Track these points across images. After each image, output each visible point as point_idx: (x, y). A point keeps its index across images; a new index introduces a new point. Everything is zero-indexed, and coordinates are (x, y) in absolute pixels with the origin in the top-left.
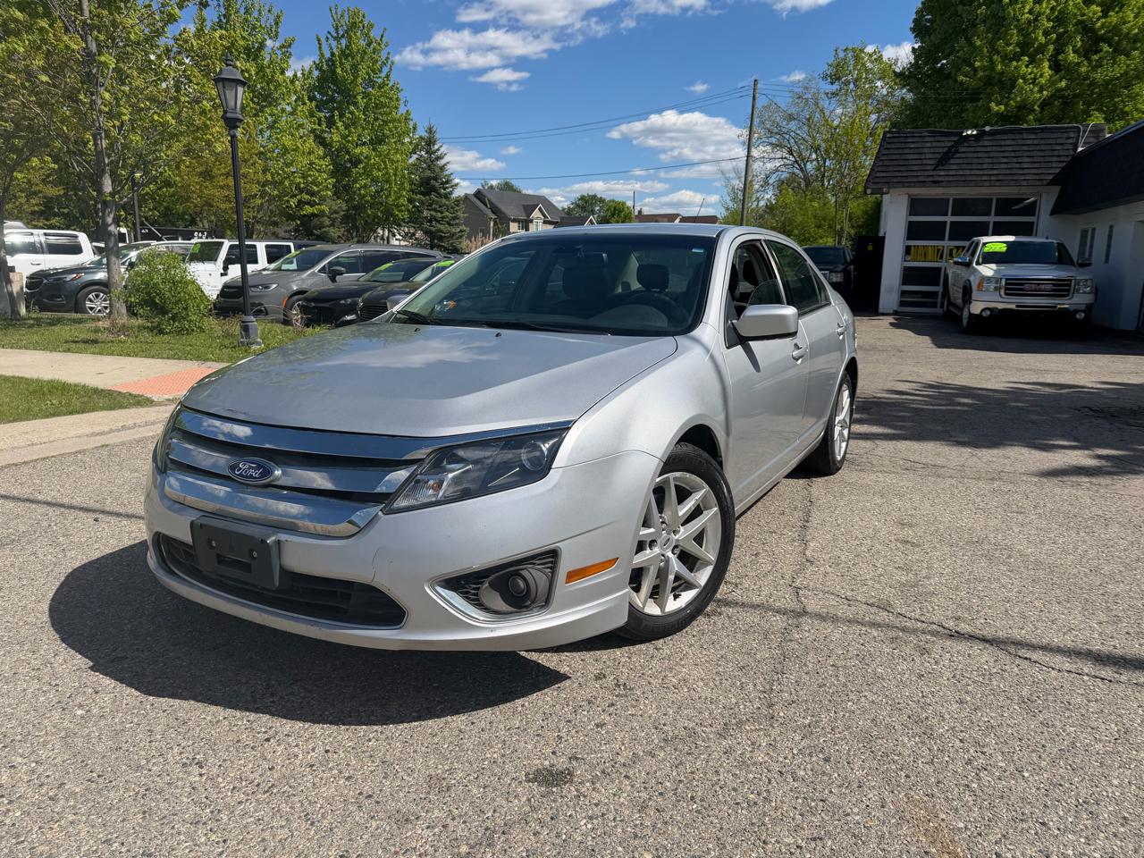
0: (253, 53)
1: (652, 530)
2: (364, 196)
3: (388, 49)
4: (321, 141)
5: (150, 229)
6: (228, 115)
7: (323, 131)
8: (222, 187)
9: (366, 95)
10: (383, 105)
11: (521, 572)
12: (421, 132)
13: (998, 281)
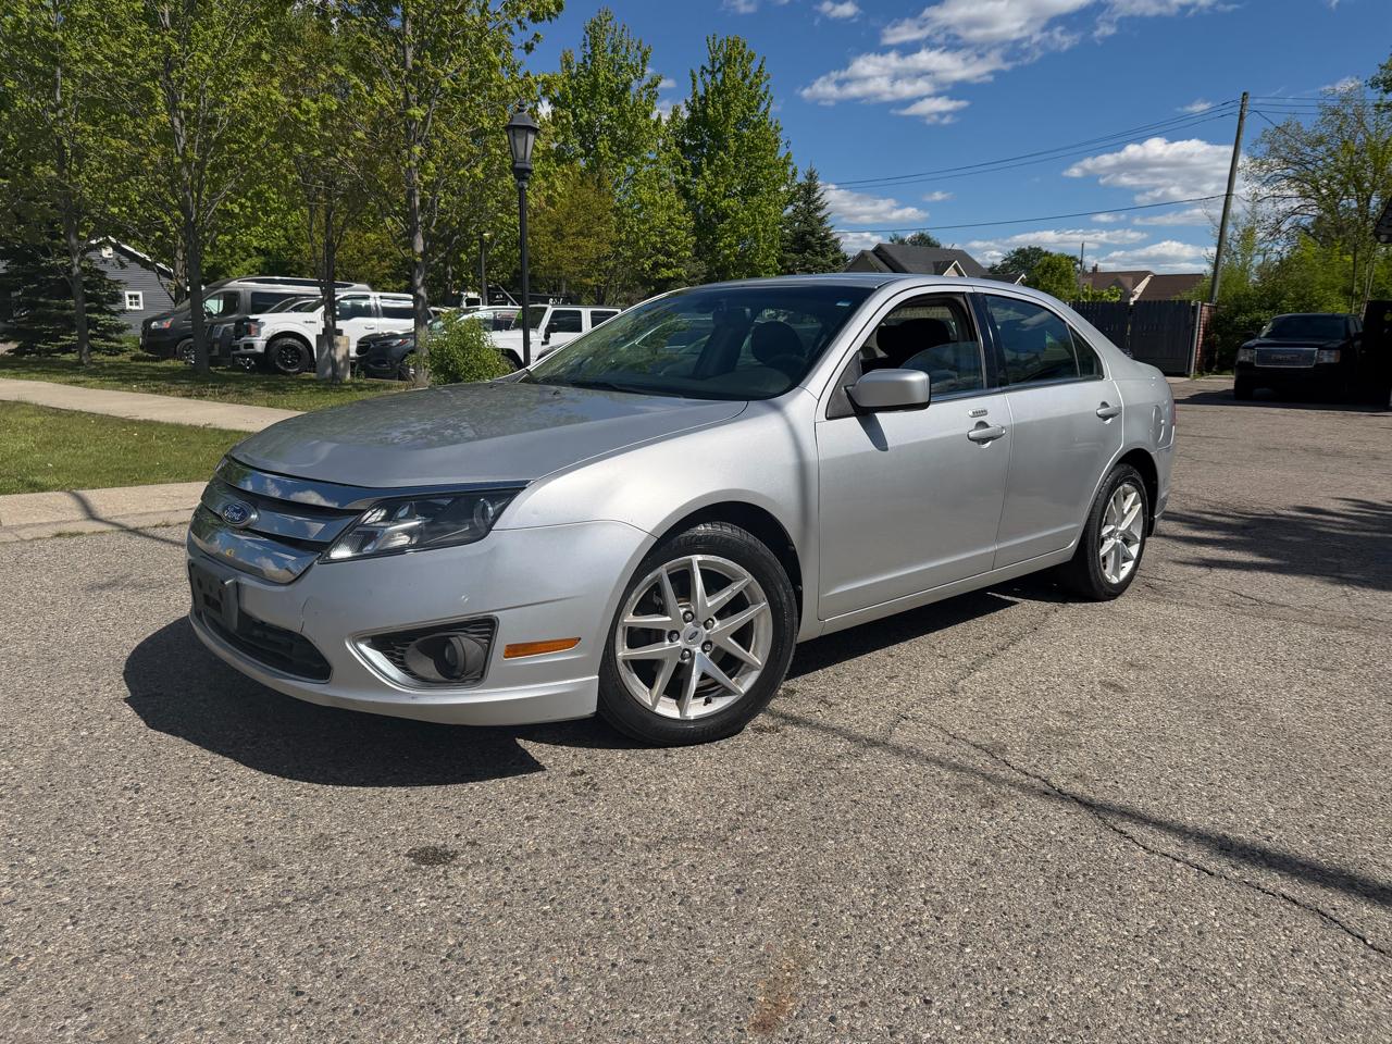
0: (616, 96)
1: (668, 619)
2: (728, 256)
3: (767, 82)
4: (684, 192)
5: (504, 295)
6: (517, 165)
7: (687, 182)
8: (571, 248)
9: (739, 137)
10: (757, 148)
11: (451, 639)
12: (801, 179)
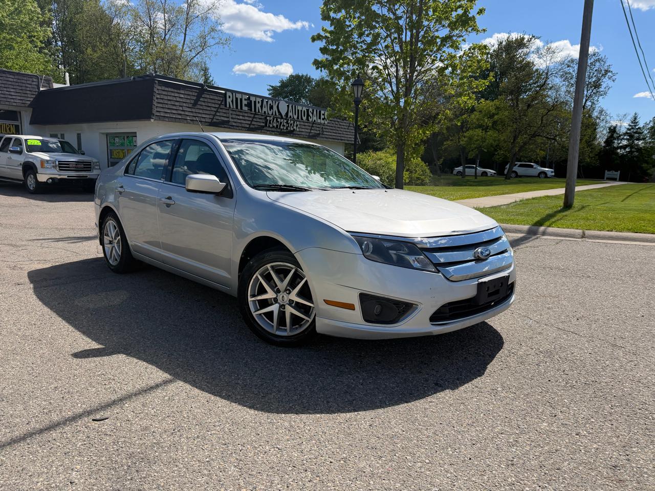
13: (54, 162)
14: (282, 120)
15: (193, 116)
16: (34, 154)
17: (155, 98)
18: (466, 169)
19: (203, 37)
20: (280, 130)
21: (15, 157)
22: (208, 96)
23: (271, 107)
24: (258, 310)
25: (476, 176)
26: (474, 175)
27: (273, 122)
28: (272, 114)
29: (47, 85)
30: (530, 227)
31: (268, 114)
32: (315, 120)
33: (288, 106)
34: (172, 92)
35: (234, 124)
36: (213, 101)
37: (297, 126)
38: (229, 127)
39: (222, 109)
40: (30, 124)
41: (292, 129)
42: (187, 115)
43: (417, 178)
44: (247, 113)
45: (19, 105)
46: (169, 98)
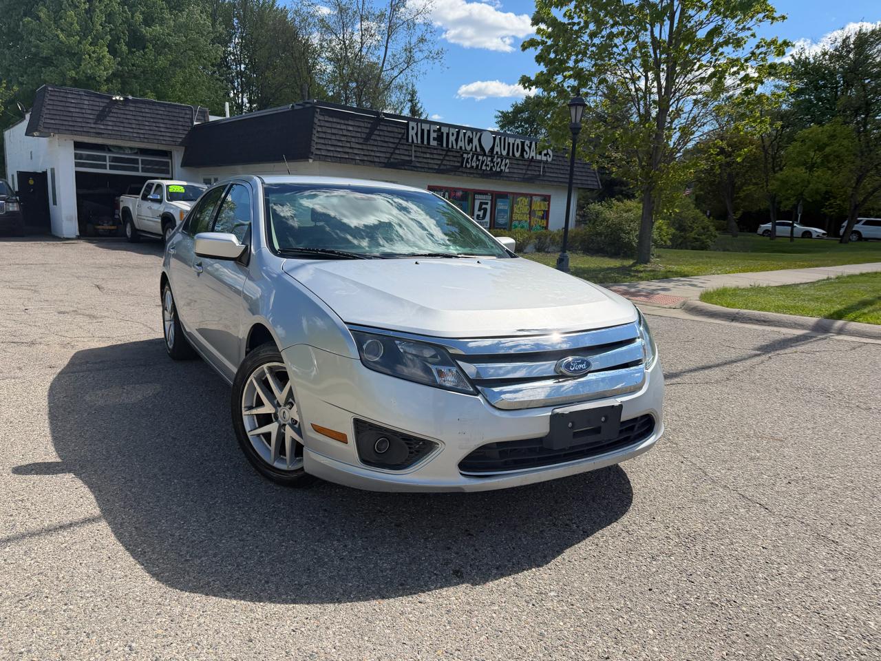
14: (485, 158)
15: (364, 155)
16: (174, 203)
17: (315, 132)
18: (777, 227)
19: (409, 50)
20: (481, 172)
21: (155, 206)
22: (385, 128)
23: (470, 141)
24: (256, 429)
25: (792, 237)
26: (789, 235)
27: (472, 161)
28: (471, 150)
29: (202, 118)
30: (819, 321)
31: (466, 150)
32: (533, 157)
33: (495, 138)
34: (338, 123)
35: (418, 165)
36: (392, 135)
37: (506, 165)
38: (410, 168)
39: (403, 144)
40: (181, 166)
41: (498, 170)
42: (356, 154)
43: (695, 238)
44: (437, 149)
45: (168, 142)
46: (334, 131)
